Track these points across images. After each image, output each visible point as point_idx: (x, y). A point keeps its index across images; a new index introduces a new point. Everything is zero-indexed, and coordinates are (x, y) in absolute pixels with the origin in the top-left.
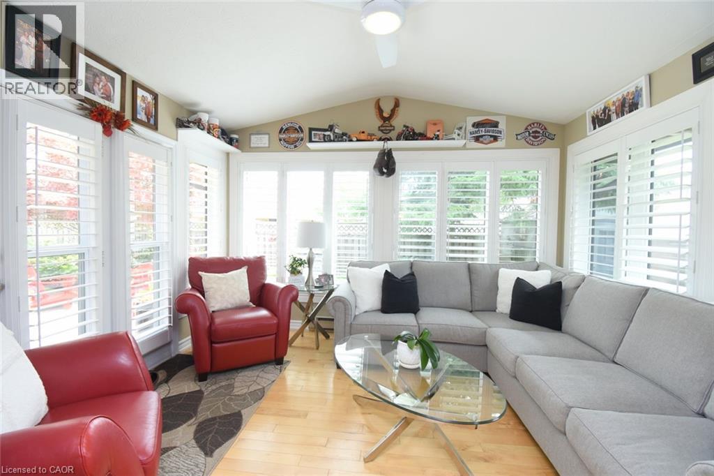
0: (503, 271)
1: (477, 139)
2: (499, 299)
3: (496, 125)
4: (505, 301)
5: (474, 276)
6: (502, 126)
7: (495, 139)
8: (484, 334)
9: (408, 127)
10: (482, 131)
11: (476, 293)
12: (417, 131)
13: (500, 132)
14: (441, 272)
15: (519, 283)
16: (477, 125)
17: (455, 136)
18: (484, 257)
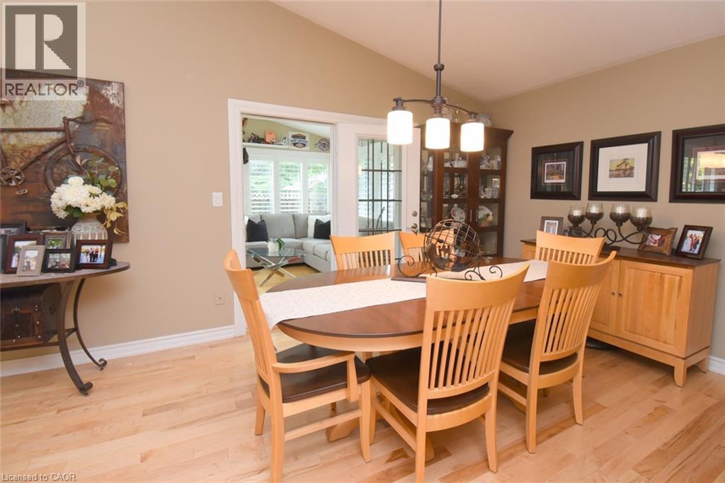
0: (310, 217)
1: (295, 144)
2: (309, 231)
3: (304, 138)
4: (311, 231)
5: (296, 221)
6: (307, 139)
7: (304, 145)
8: (302, 244)
9: (254, 135)
10: (297, 140)
11: (298, 229)
12: (260, 137)
13: (306, 142)
14: (279, 219)
15: (317, 221)
16: (294, 137)
17: (283, 143)
18: (300, 211)
